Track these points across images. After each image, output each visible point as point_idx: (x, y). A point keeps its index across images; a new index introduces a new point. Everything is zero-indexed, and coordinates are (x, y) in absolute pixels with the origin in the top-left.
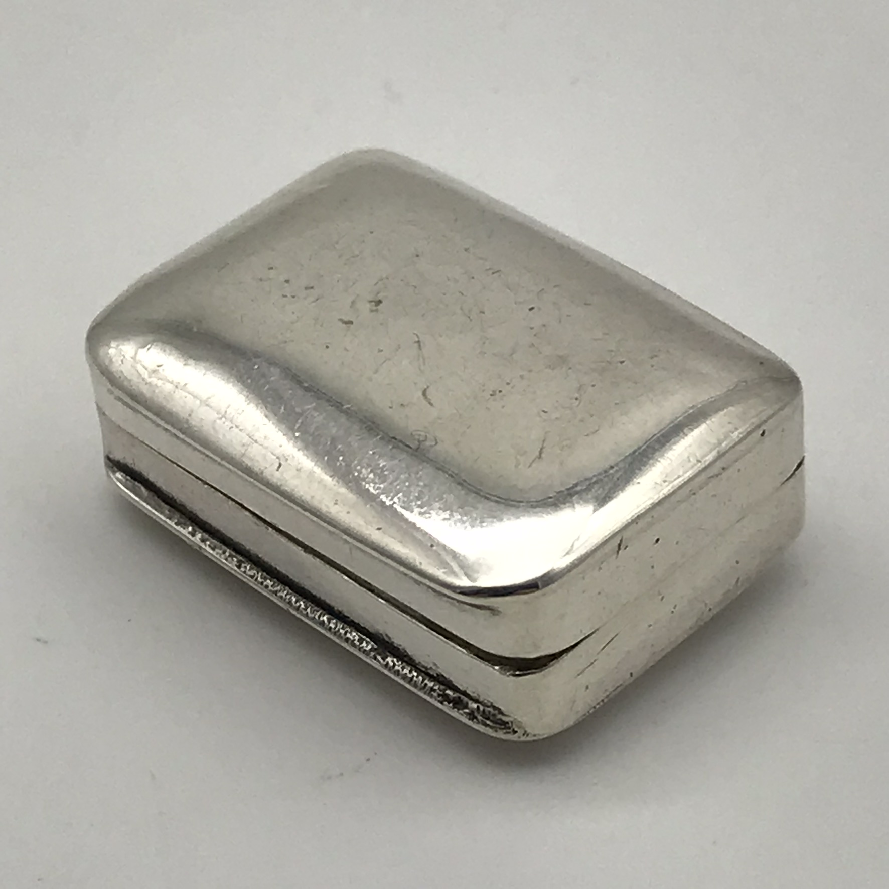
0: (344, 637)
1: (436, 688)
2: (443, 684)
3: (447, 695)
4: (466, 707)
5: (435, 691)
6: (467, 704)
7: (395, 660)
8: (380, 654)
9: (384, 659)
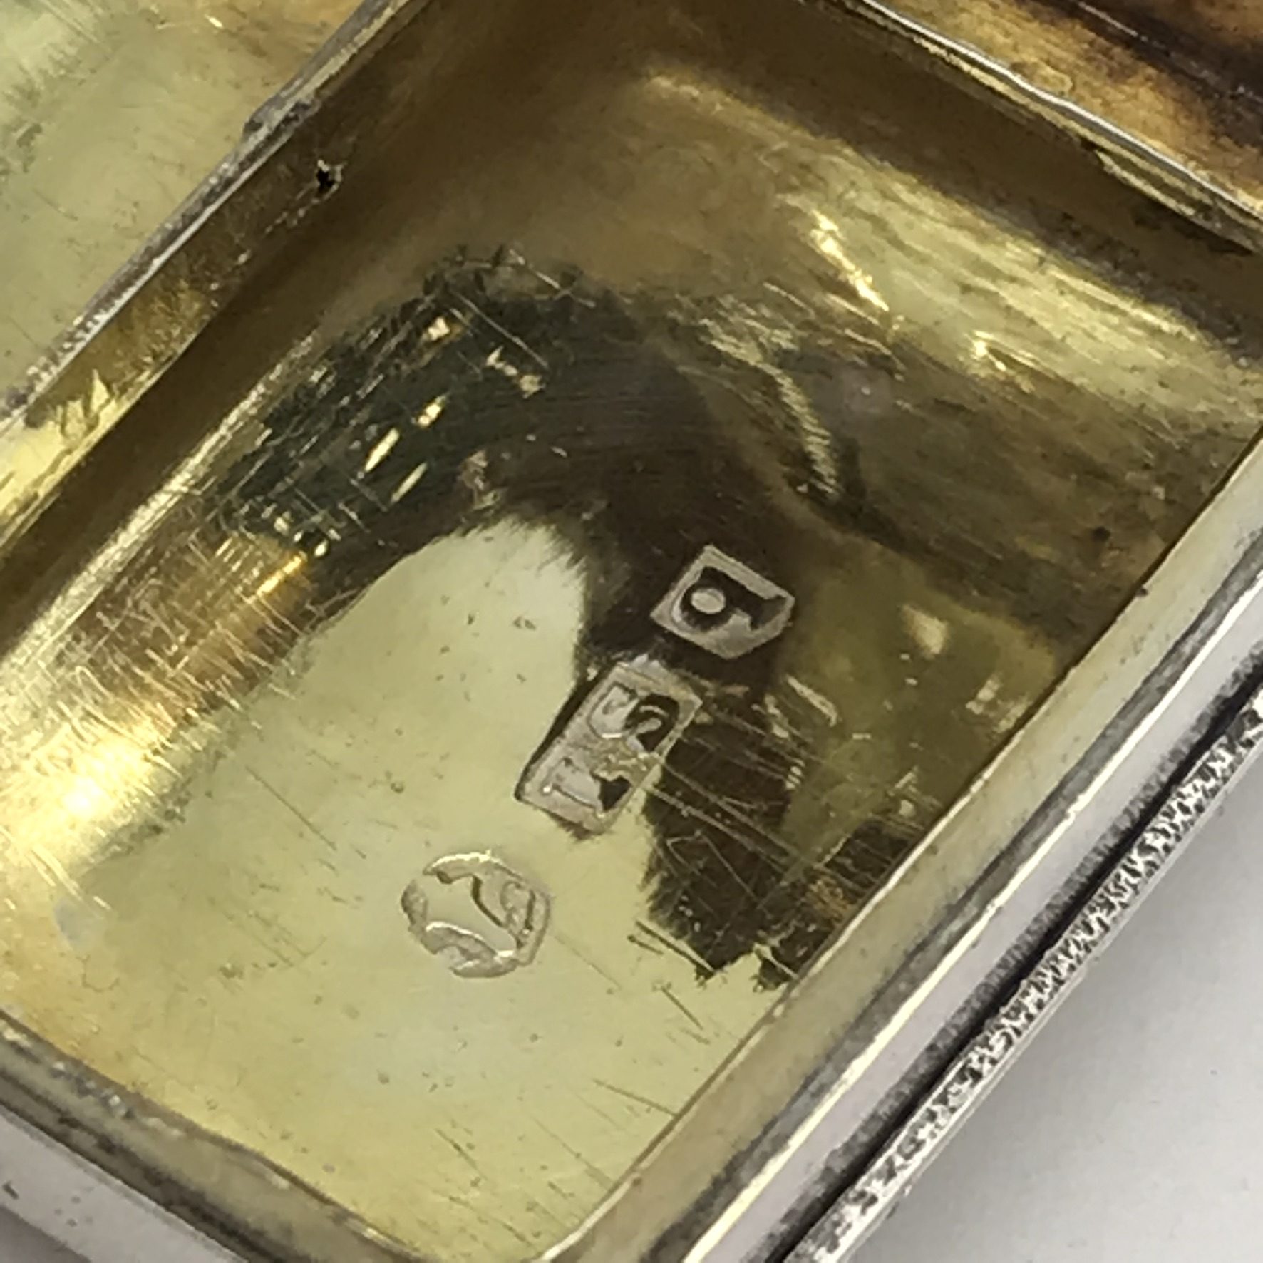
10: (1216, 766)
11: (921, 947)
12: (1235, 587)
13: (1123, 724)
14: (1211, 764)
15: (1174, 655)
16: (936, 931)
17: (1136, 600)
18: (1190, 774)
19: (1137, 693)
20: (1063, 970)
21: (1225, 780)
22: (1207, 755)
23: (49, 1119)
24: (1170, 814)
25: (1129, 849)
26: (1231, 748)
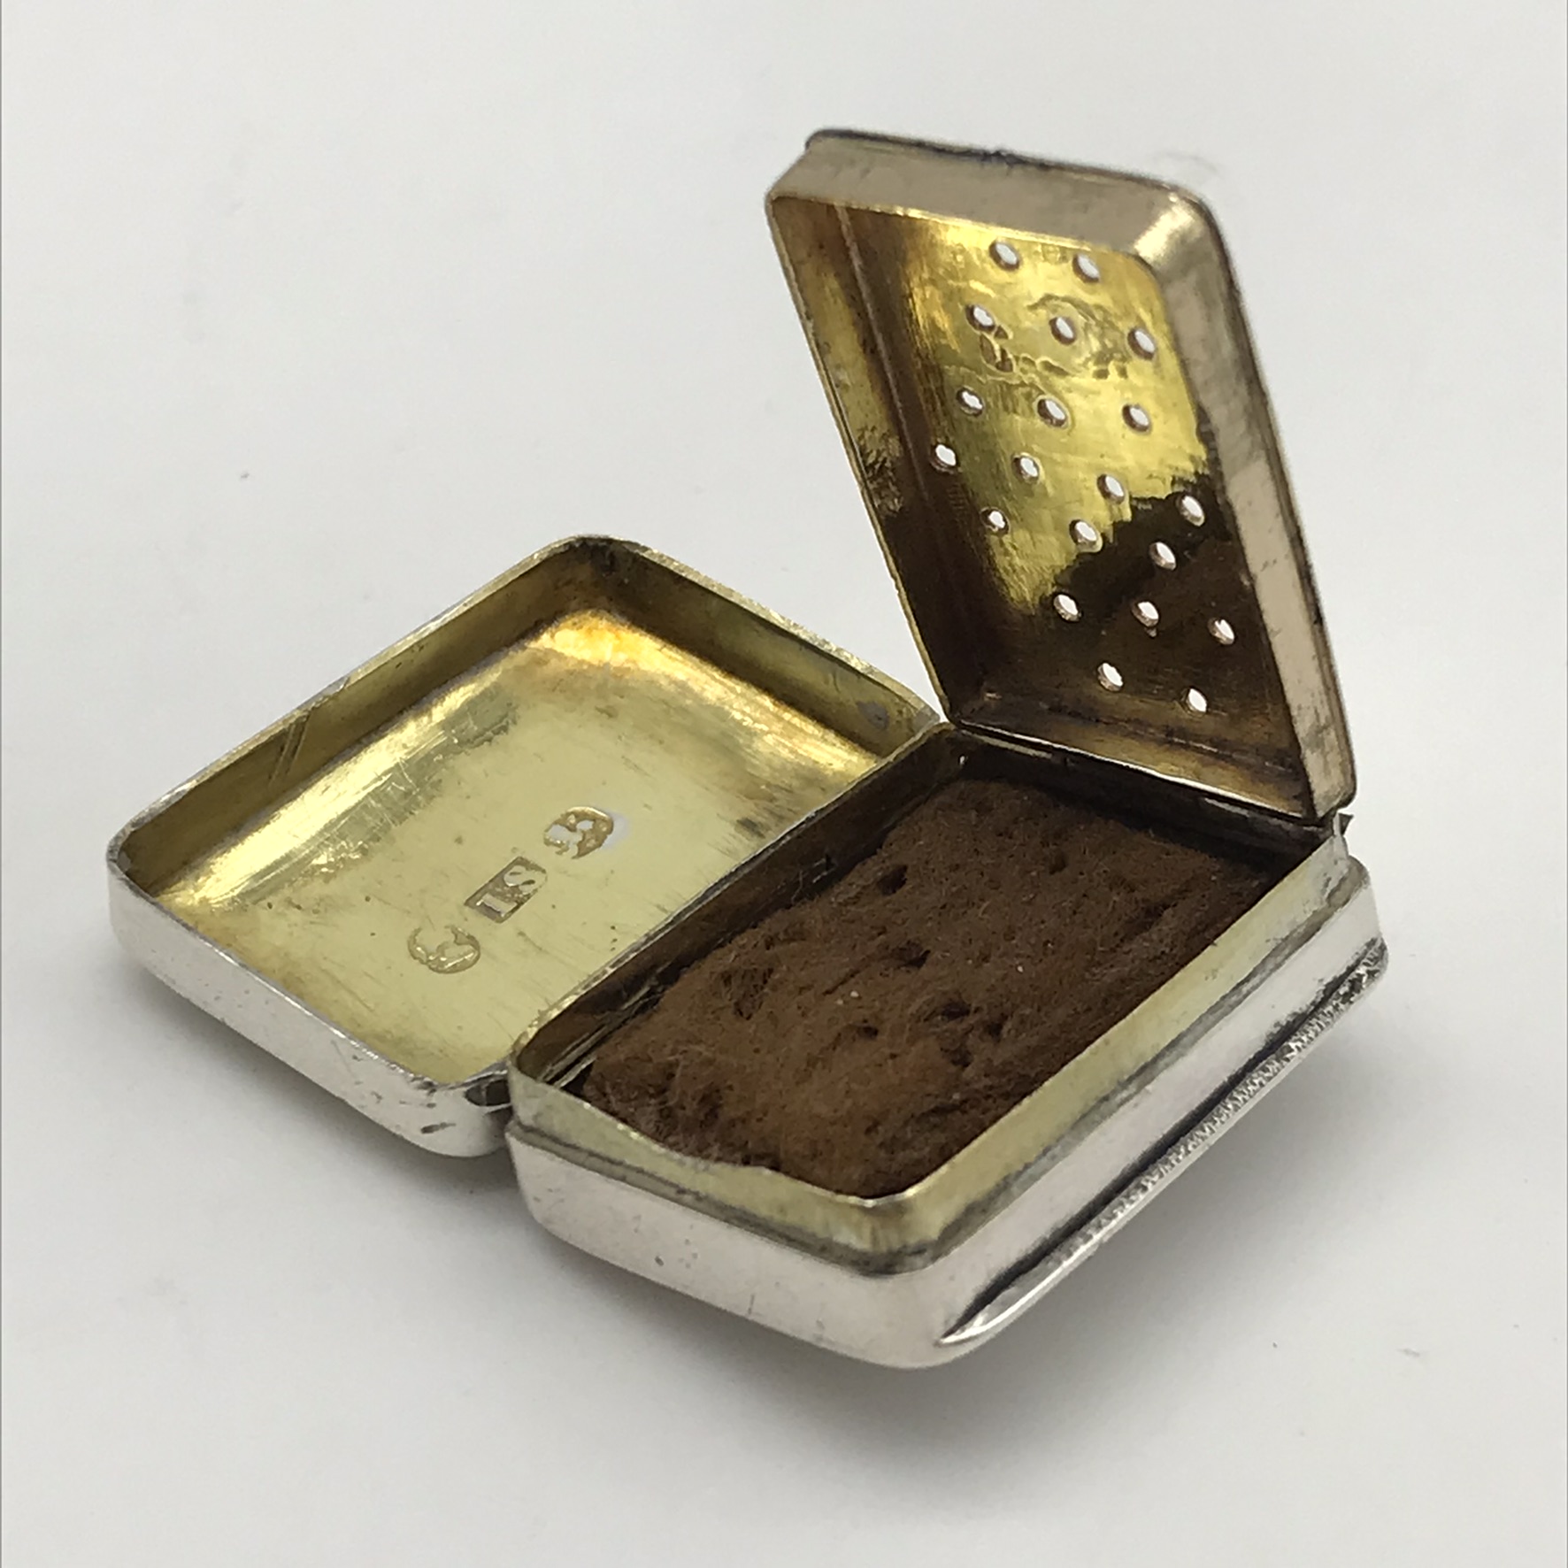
0: (1258, 1086)
1: (1334, 1003)
2: (1331, 994)
3: (1346, 994)
4: (1360, 976)
5: (1337, 1005)
6: (1358, 975)
7: (1294, 1038)
8: (1283, 1054)
9: (1291, 1050)
10: (1270, 1067)
11: (1106, 1099)
12: (1270, 966)
13: (1211, 1018)
14: (1267, 1066)
15: (1236, 991)
16: (1115, 1092)
17: (1209, 948)
18: (1257, 1068)
19: (1217, 1003)
20: (1190, 1148)
21: (1275, 1074)
22: (1264, 1062)
23: (672, 1192)
24: (1247, 1085)
25: (1225, 1098)
26: (1278, 1060)
